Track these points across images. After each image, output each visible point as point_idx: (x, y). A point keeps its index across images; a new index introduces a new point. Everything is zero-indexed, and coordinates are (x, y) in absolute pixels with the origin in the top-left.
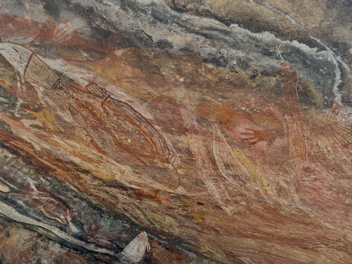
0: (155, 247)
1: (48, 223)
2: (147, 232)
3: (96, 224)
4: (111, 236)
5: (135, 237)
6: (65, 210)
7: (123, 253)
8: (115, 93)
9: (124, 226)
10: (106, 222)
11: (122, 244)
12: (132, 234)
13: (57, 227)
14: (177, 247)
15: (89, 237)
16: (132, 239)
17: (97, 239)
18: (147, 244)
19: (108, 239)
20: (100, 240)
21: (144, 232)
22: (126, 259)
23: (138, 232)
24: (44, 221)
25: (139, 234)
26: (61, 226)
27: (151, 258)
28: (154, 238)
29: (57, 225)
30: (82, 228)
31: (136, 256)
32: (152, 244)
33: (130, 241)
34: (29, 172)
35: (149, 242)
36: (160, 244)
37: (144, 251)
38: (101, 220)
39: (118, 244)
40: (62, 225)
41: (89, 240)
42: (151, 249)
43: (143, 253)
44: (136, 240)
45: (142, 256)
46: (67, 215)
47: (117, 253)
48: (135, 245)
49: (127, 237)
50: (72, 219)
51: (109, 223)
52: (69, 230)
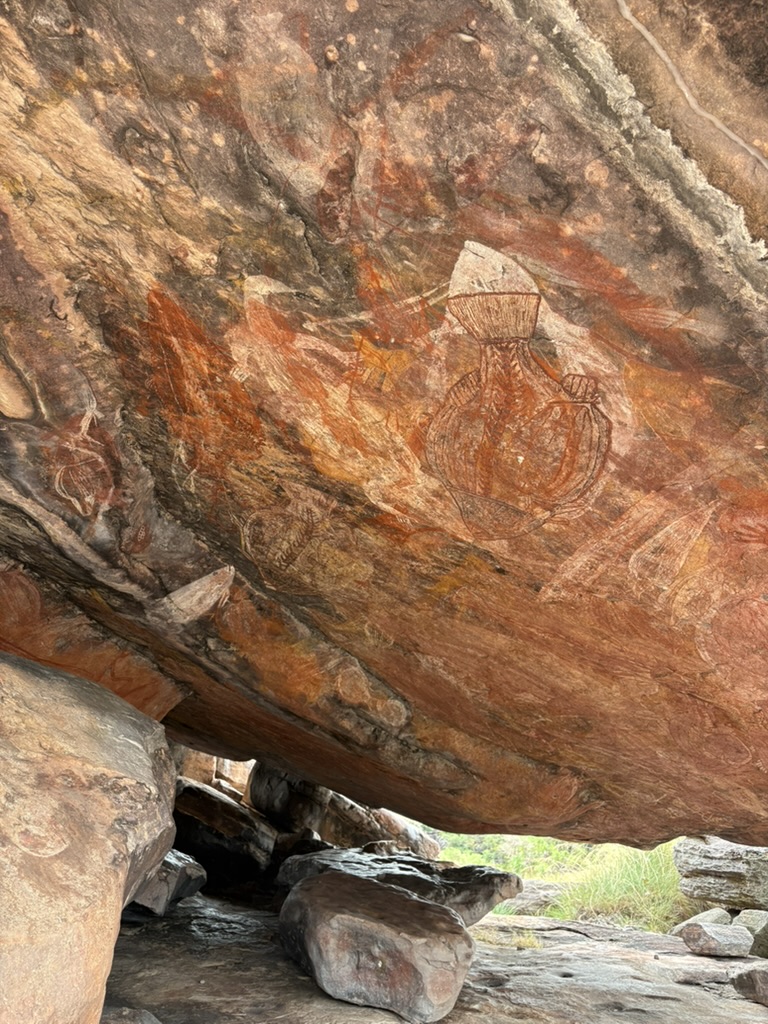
0: (237, 602)
1: (46, 504)
2: (238, 568)
3: (147, 530)
4: (161, 562)
5: (208, 574)
6: (106, 487)
7: (165, 600)
8: (614, 406)
9: (198, 546)
10: (165, 528)
11: (173, 582)
12: (205, 566)
13: (64, 519)
14: (283, 609)
15: (122, 554)
16: (200, 576)
17: (133, 562)
18: (226, 591)
19: (151, 567)
20: (136, 565)
21: (232, 567)
22: (162, 613)
23: (220, 563)
24: (38, 499)
25: (219, 568)
26: (73, 519)
27: (217, 620)
28: (244, 583)
29: (65, 514)
30: (119, 534)
31: (188, 611)
32: (234, 594)
33: (194, 579)
34: (106, 390)
35: (230, 588)
36: (251, 596)
37: (212, 604)
38: (157, 522)
39: (165, 580)
40: (76, 517)
41: (120, 563)
42: (227, 603)
43: (208, 609)
44: (206, 580)
45: (201, 613)
46: (105, 498)
47: (154, 597)
48: (199, 590)
49: (193, 569)
50: (110, 511)
51: (169, 533)
52: (88, 532)
